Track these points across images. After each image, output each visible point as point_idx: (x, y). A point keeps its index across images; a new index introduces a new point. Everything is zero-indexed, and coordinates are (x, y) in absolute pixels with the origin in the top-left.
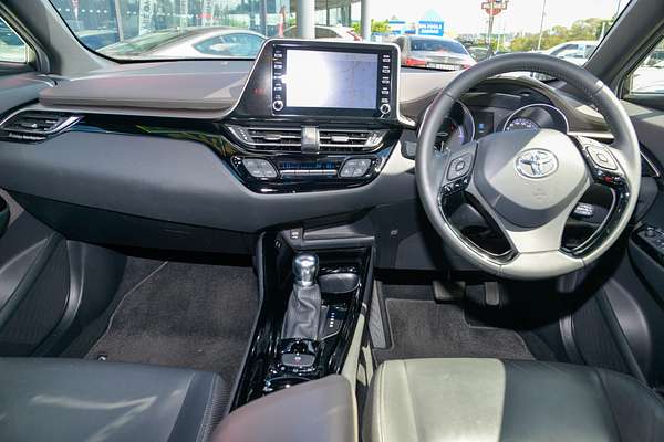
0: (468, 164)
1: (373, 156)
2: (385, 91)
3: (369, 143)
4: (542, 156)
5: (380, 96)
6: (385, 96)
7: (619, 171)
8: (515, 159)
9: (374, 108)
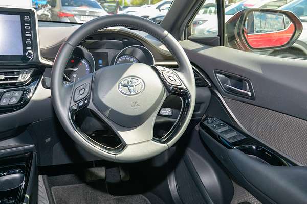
0: (87, 90)
1: (24, 88)
2: (28, 42)
3: (21, 79)
4: (134, 81)
5: (25, 45)
6: (29, 45)
7: (183, 86)
8: (117, 84)
9: (22, 54)
